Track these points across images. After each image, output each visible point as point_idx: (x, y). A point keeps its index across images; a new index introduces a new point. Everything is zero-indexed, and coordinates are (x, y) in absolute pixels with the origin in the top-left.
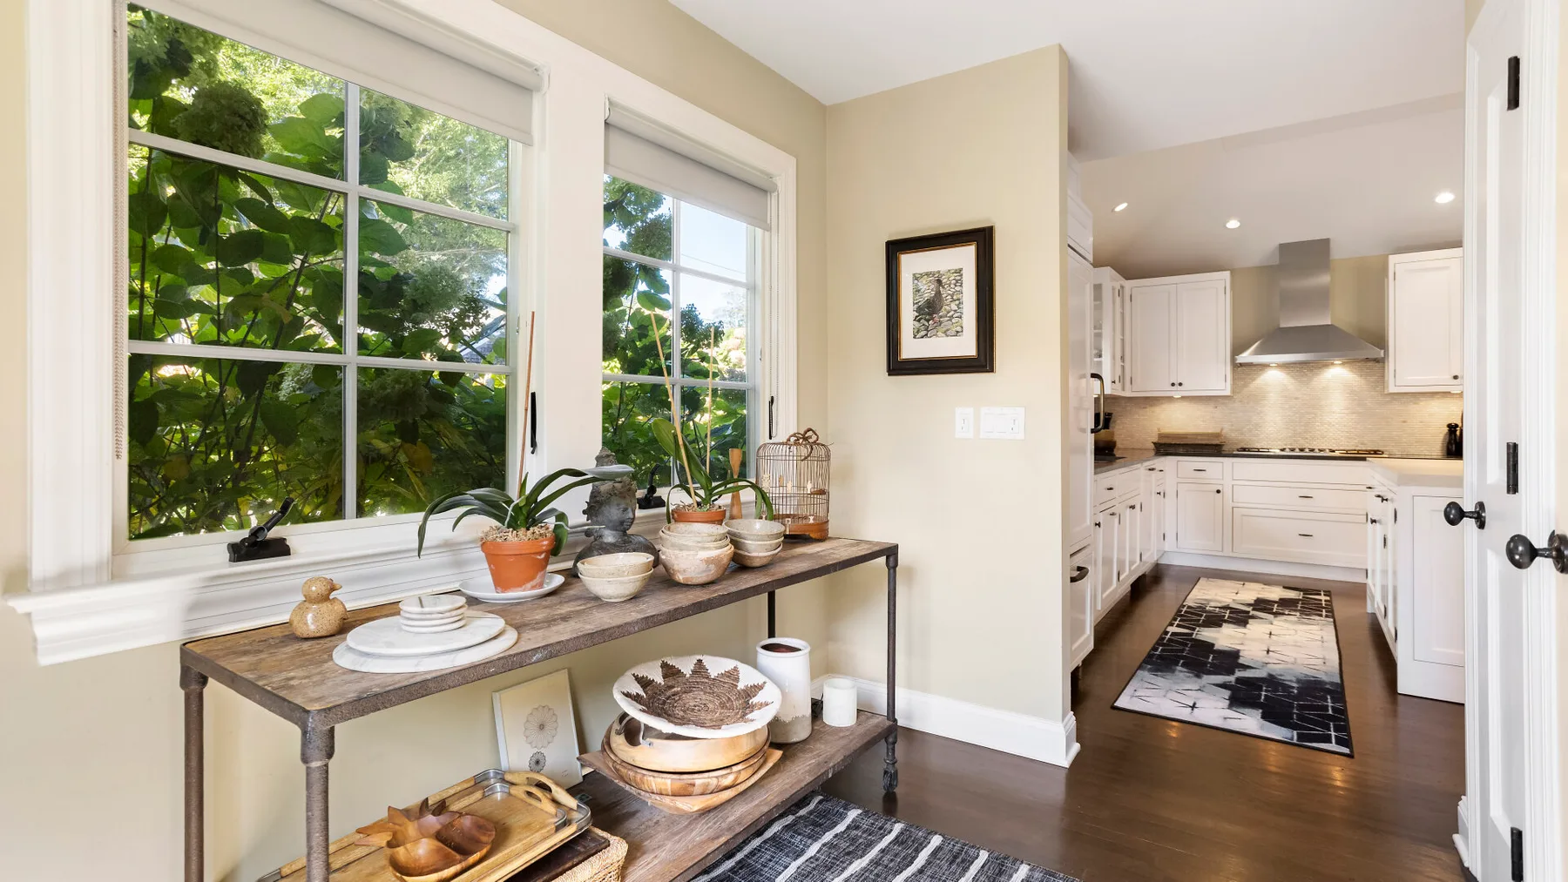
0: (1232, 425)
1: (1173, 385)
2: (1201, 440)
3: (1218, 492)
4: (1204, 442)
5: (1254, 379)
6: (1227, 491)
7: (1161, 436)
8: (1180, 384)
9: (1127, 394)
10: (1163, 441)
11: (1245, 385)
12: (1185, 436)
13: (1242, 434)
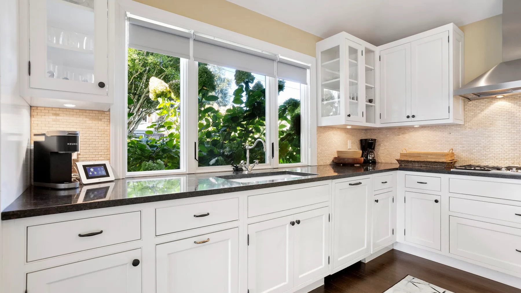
0: (463, 147)
1: (408, 117)
2: (432, 158)
3: (436, 201)
4: (433, 160)
5: (482, 110)
6: (444, 200)
7: (402, 155)
8: (413, 116)
9: (378, 125)
10: (403, 159)
11: (475, 115)
12: (419, 155)
13: (472, 154)
